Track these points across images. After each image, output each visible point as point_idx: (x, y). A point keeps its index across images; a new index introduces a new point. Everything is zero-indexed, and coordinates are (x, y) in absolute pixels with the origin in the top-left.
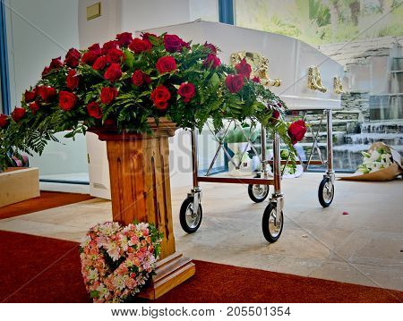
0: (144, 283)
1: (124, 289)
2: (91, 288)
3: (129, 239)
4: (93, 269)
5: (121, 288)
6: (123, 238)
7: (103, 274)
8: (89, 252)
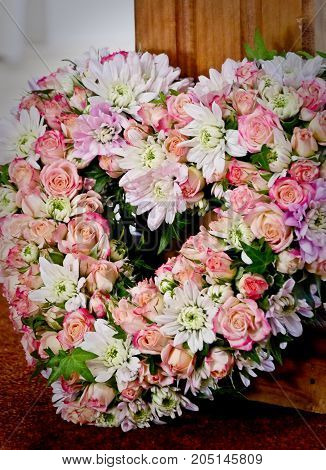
0: (297, 330)
1: (208, 349)
2: (52, 342)
3: (230, 124)
4: (58, 259)
5: (196, 345)
6: (202, 121)
7: (104, 283)
8: (36, 182)
